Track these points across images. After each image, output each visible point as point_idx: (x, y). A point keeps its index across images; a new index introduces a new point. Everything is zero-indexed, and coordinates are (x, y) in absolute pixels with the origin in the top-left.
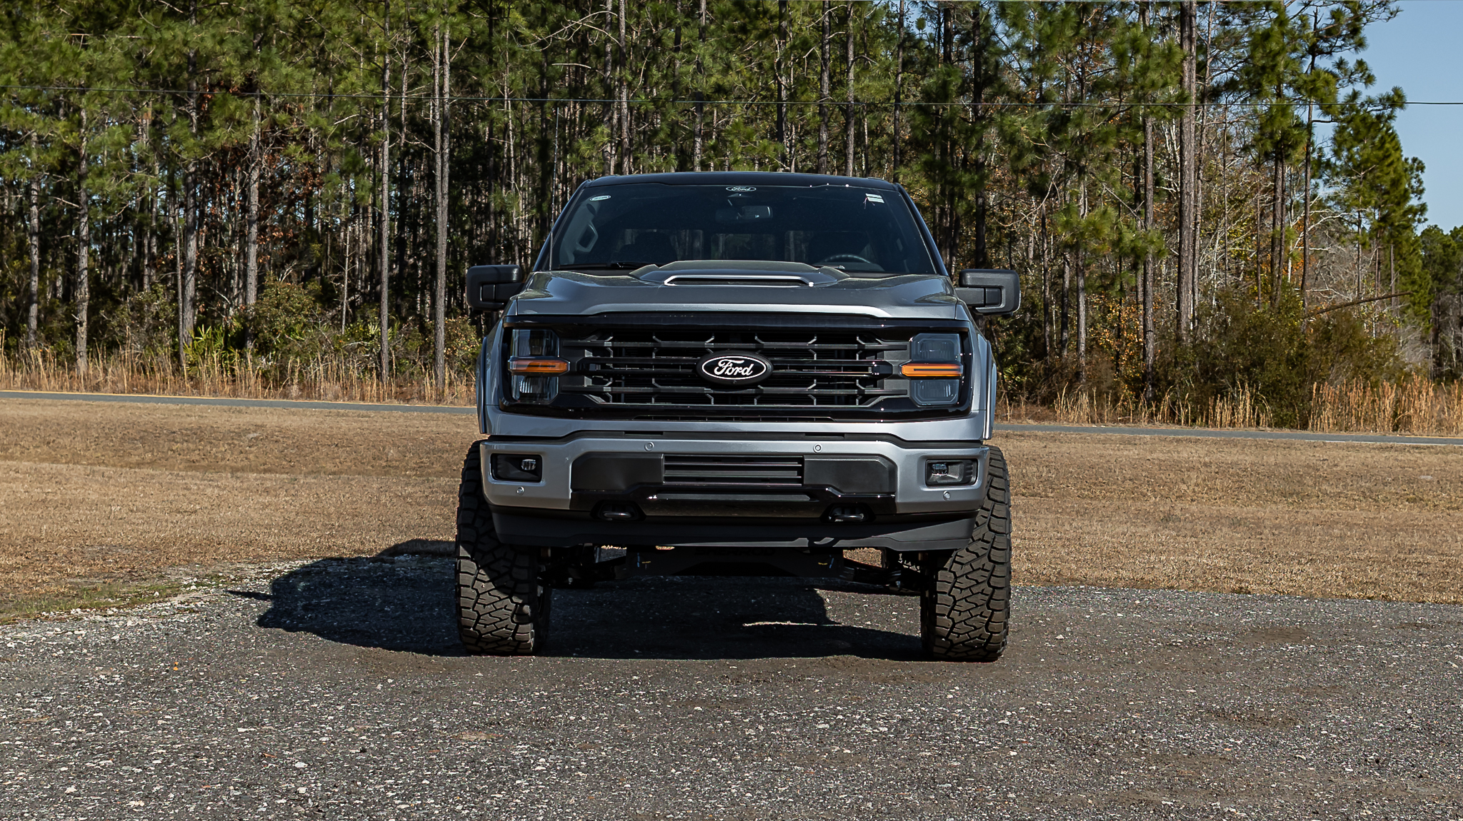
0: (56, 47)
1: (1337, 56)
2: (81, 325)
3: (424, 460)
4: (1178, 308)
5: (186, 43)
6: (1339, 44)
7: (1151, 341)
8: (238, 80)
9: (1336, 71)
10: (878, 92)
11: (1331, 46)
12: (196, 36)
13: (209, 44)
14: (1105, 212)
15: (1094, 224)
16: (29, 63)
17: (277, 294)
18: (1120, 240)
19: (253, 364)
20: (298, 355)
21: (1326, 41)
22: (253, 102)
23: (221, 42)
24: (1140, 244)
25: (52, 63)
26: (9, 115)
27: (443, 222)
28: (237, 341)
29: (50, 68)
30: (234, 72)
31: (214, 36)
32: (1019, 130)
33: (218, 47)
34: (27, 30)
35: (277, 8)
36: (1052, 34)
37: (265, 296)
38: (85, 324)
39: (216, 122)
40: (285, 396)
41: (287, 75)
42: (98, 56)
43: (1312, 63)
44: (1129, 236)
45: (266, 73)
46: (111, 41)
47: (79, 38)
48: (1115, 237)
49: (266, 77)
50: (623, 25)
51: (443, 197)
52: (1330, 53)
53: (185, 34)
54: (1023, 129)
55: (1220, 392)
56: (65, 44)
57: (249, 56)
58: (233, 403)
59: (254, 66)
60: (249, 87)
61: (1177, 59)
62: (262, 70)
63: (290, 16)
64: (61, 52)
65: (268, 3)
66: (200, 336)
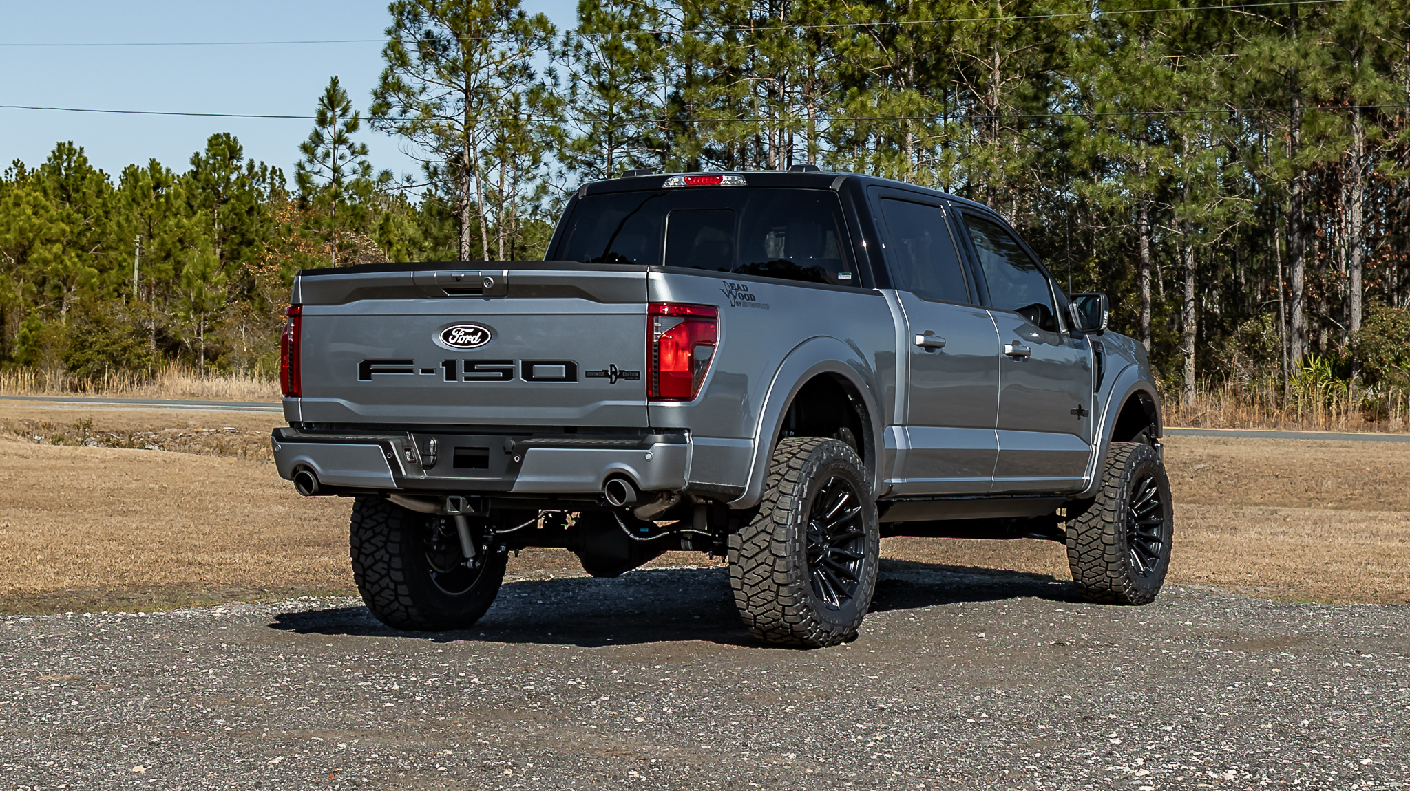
0: (1148, 71)
2: (1189, 358)
8: (1326, 92)
13: (1295, 58)
16: (1126, 89)
17: (1382, 320)
20: (1400, 384)
22: (1351, 118)
23: (1305, 55)
25: (1145, 88)
26: (1103, 143)
28: (1343, 372)
29: (1142, 93)
30: (1320, 86)
33: (1302, 61)
34: (1121, 55)
35: (1362, 15)
37: (1370, 322)
38: (1192, 356)
39: (1306, 140)
40: (1386, 429)
41: (1376, 87)
42: (1190, 78)
45: (1358, 86)
46: (1206, 62)
47: (1175, 60)
49: (1358, 91)
53: (1271, 49)
56: (1158, 68)
57: (1336, 69)
59: (1343, 78)
62: (1354, 83)
63: (1377, 24)
64: (1152, 76)
65: (1352, 12)
66: (1310, 366)
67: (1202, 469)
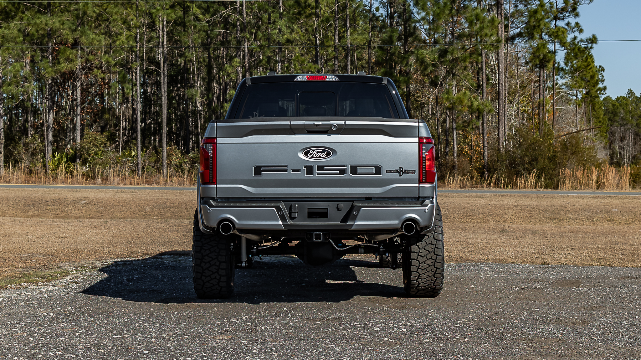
1: (566, 20)
2: (1, 154)
3: (162, 211)
4: (498, 135)
5: (46, 25)
6: (567, 15)
7: (486, 151)
8: (71, 41)
9: (566, 27)
10: (361, 40)
11: (563, 16)
12: (51, 22)
13: (57, 24)
14: (465, 93)
15: (460, 98)
17: (90, 138)
18: (472, 105)
19: (80, 169)
20: (100, 165)
21: (561, 13)
22: (77, 51)
23: (63, 24)
24: (481, 107)
27: (165, 103)
28: (72, 159)
30: (69, 37)
31: (59, 21)
32: (425, 57)
33: (61, 26)
35: (88, 8)
36: (440, 13)
37: (85, 138)
38: (3, 153)
39: (61, 60)
40: (95, 184)
41: (93, 38)
42: (6, 31)
43: (555, 24)
44: (476, 104)
45: (83, 37)
46: (12, 25)
48: (469, 104)
49: (83, 39)
50: (245, 13)
51: (165, 92)
52: (563, 19)
53: (46, 20)
54: (427, 56)
55: (518, 174)
57: (75, 30)
58: (73, 187)
59: (77, 35)
60: (75, 44)
61: (496, 24)
62: (81, 36)
63: (94, 12)
65: (84, 6)
66: (55, 157)
67: (85, 203)
